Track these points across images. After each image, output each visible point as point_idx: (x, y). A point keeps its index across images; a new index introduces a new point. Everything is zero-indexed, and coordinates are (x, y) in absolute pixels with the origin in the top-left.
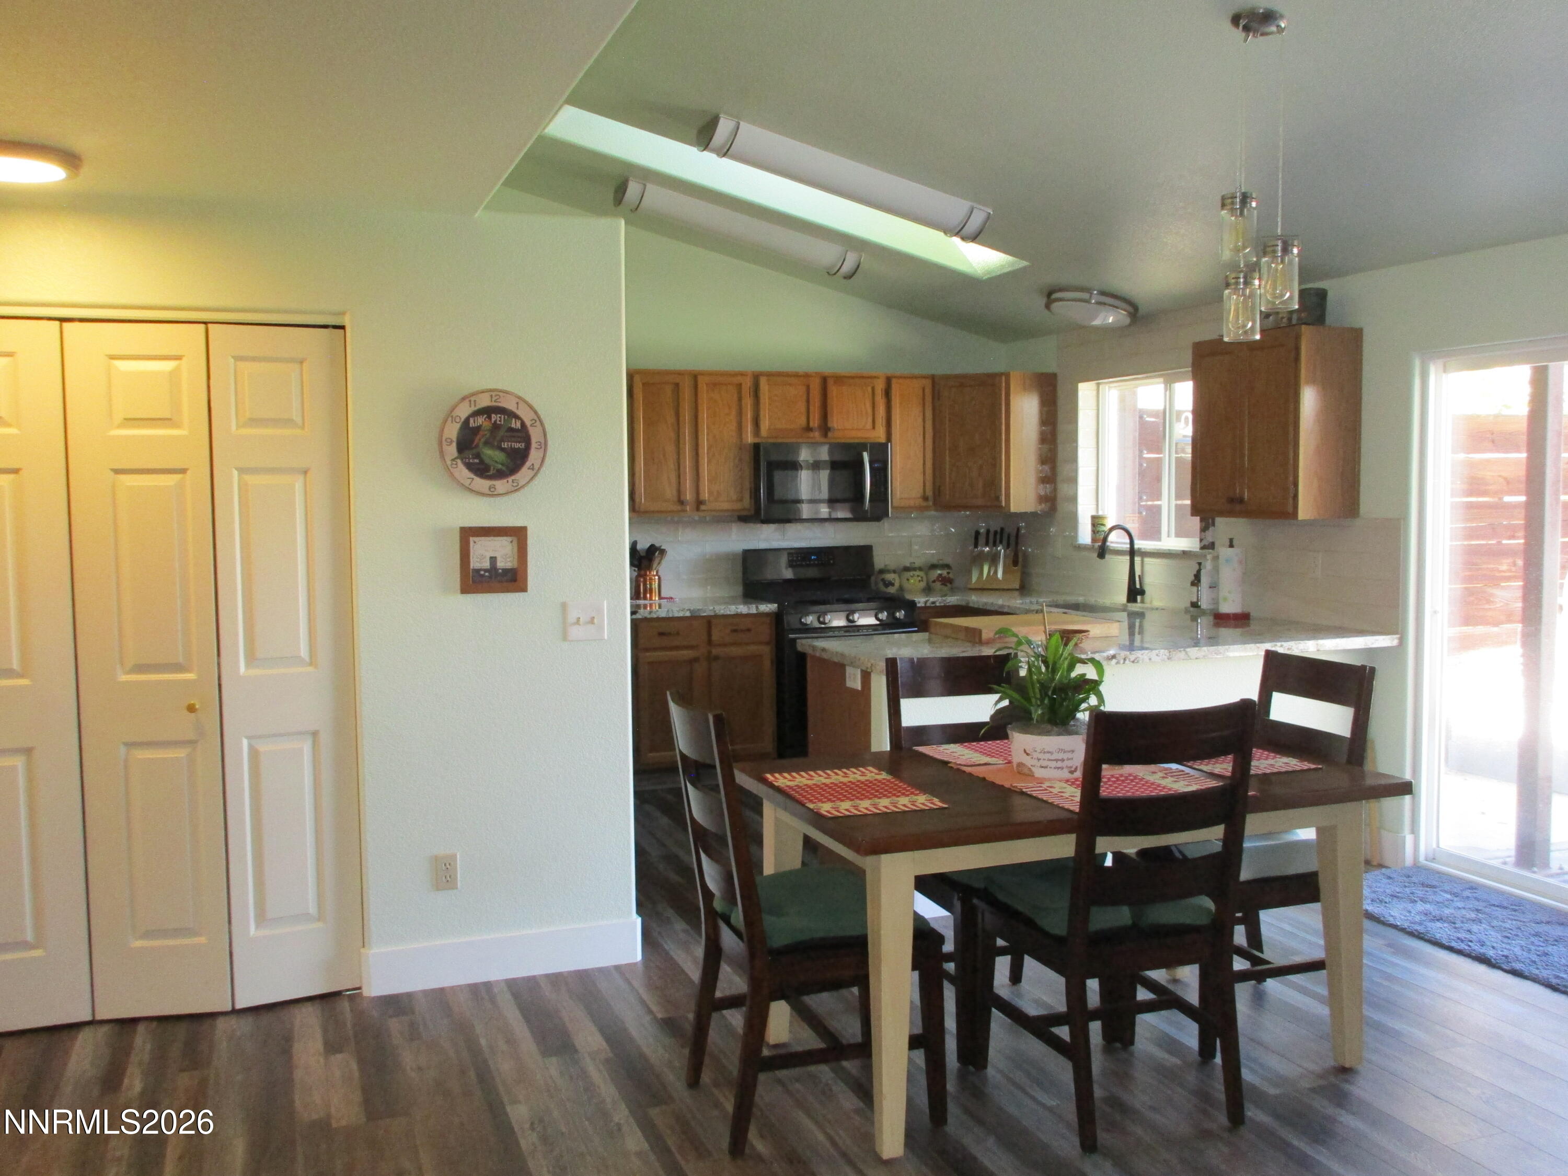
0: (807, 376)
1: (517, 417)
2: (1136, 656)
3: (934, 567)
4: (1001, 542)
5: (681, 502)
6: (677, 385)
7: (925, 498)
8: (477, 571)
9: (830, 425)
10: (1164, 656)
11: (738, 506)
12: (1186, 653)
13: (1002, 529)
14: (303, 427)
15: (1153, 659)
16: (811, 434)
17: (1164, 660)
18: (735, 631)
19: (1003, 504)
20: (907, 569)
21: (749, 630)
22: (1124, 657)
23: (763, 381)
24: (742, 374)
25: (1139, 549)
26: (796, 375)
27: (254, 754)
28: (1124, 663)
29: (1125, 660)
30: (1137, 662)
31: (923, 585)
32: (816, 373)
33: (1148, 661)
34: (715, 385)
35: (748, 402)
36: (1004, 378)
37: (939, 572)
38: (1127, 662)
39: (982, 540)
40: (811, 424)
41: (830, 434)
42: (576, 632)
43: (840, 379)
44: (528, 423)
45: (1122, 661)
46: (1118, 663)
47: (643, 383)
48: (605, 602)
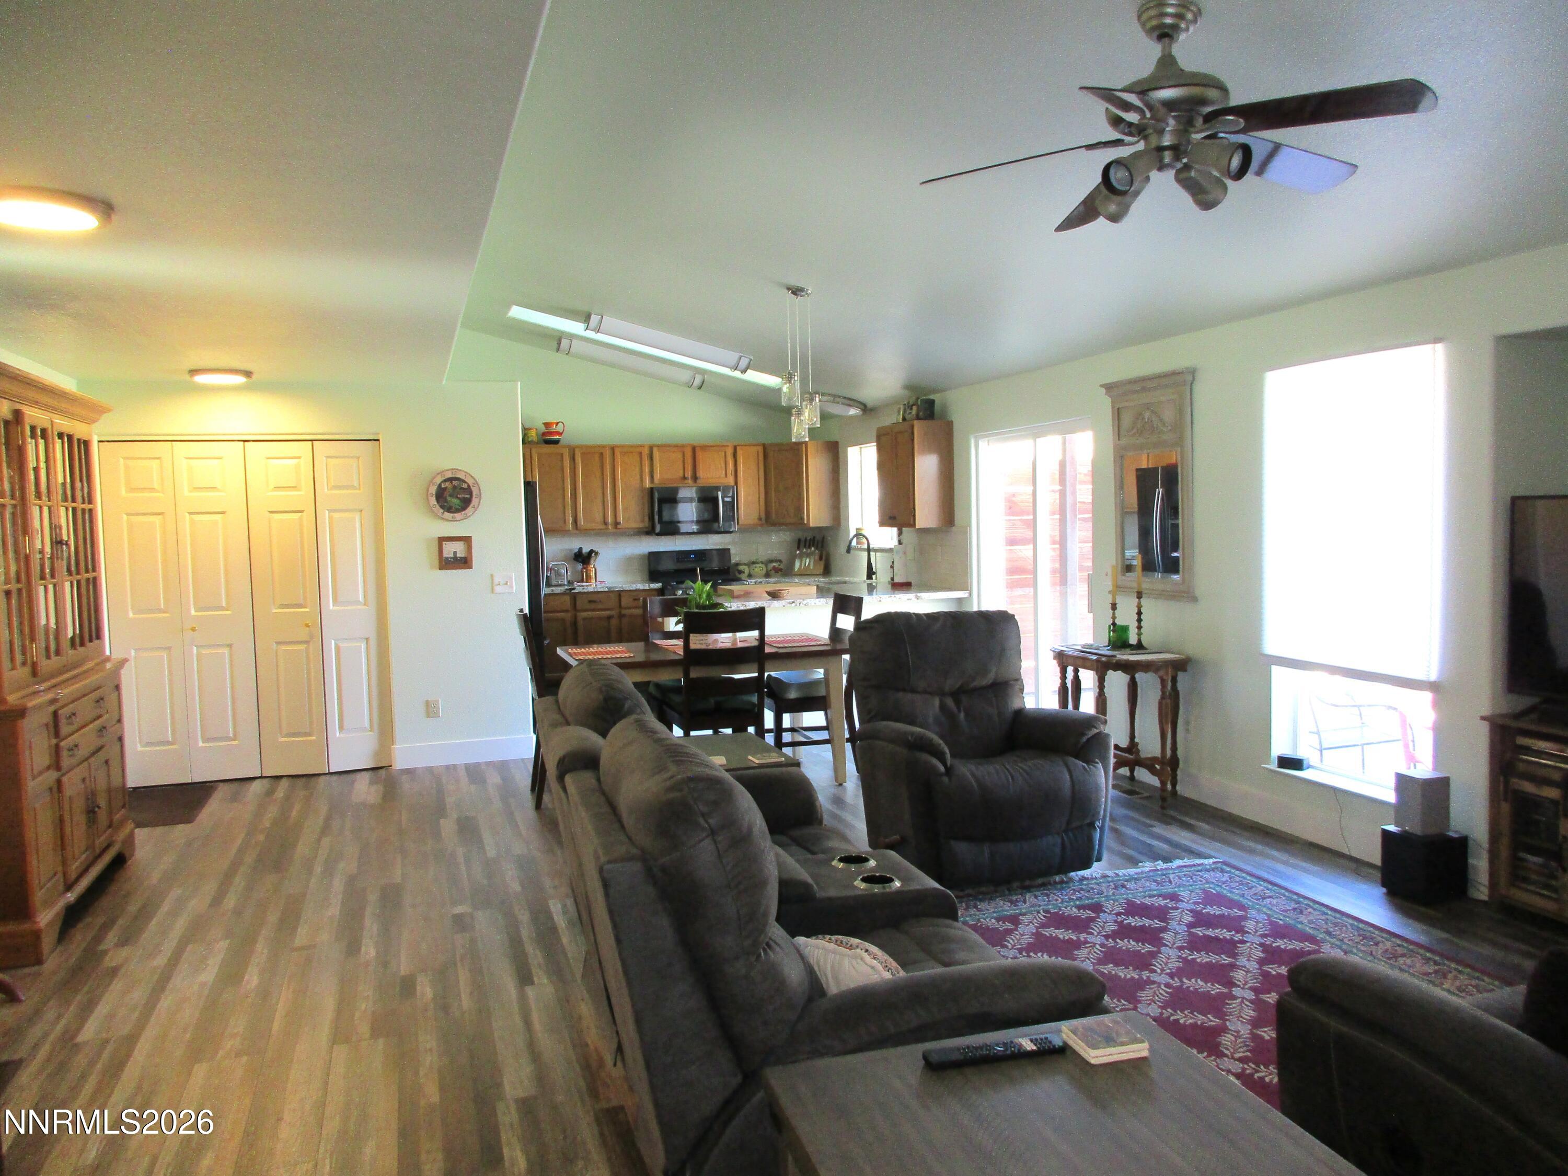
0: (683, 446)
1: (465, 482)
3: (771, 561)
4: (813, 546)
5: (606, 523)
6: (602, 454)
7: (760, 519)
8: (447, 558)
9: (698, 475)
11: (641, 525)
13: (814, 537)
14: (360, 489)
16: (686, 482)
18: (635, 599)
19: (806, 521)
20: (754, 563)
23: (655, 450)
24: (642, 446)
25: (873, 548)
26: (676, 446)
27: (338, 649)
31: (764, 572)
32: (689, 444)
34: (625, 453)
36: (804, 445)
37: (774, 564)
39: (802, 544)
40: (686, 476)
41: (698, 481)
42: (498, 589)
43: (704, 448)
44: (471, 485)
47: (581, 453)
48: (513, 574)
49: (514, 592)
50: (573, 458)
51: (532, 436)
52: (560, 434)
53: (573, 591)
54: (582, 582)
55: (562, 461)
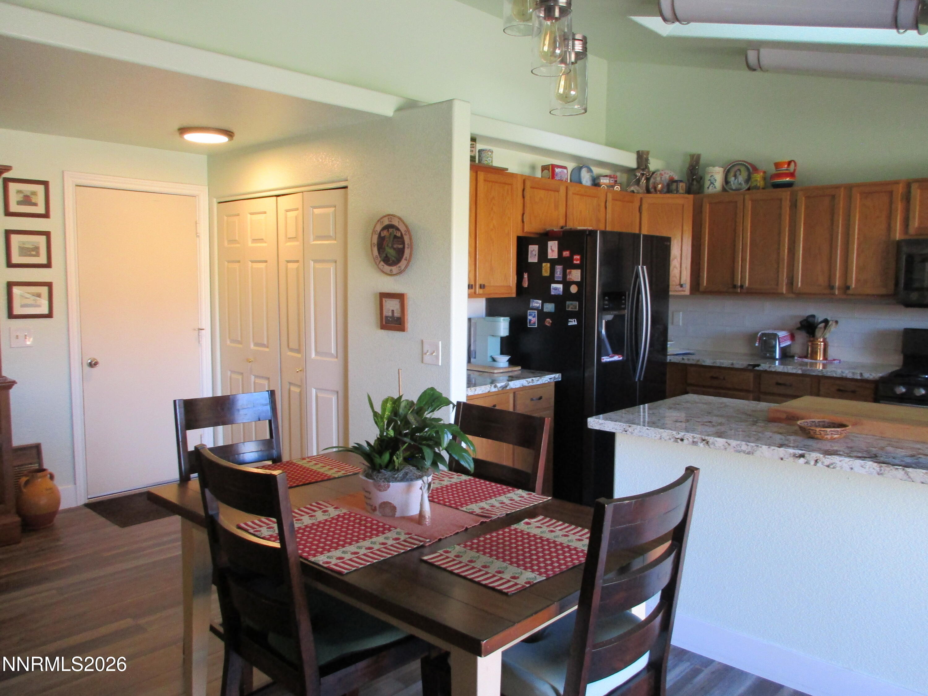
1: (398, 229)
2: (832, 462)
6: (834, 196)
8: (386, 317)
10: (871, 469)
11: (882, 292)
14: (335, 240)
15: (855, 469)
17: (871, 474)
18: (839, 390)
21: (853, 392)
22: (816, 459)
23: (915, 186)
24: (897, 182)
27: (317, 397)
28: (815, 465)
29: (816, 461)
30: (834, 468)
33: (849, 470)
34: (868, 193)
35: (899, 207)
38: (819, 464)
42: (427, 358)
44: (403, 233)
45: (812, 463)
46: (807, 463)
47: (805, 197)
48: (440, 342)
49: (440, 364)
50: (794, 205)
52: (792, 175)
54: (806, 357)
55: (780, 208)
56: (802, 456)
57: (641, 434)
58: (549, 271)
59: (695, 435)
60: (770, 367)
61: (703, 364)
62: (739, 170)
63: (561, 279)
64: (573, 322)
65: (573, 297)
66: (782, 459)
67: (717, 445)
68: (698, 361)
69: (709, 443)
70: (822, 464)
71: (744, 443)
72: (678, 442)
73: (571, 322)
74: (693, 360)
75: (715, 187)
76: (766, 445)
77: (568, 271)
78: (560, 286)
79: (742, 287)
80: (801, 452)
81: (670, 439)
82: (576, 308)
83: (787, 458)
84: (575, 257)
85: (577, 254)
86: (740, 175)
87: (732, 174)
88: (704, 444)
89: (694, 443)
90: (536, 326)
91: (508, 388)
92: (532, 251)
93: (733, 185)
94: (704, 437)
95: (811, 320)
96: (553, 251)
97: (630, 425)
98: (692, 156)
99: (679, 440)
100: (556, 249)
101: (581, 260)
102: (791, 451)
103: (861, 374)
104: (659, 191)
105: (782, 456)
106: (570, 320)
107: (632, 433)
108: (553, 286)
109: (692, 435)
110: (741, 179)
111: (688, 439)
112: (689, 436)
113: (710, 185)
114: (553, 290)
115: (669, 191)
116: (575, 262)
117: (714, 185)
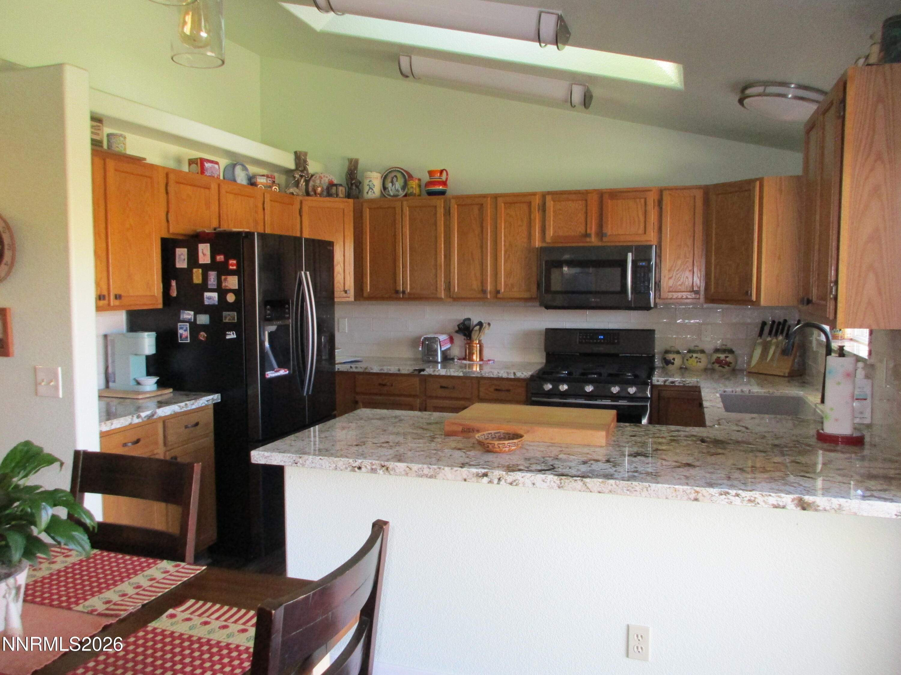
0: (586, 192)
2: (514, 478)
3: (716, 351)
4: (782, 333)
5: (484, 291)
6: (482, 205)
7: (694, 292)
9: (605, 231)
10: (552, 483)
11: (527, 295)
12: (585, 484)
13: (785, 321)
15: (537, 484)
16: (588, 239)
17: (552, 488)
18: (496, 390)
19: (754, 298)
20: (689, 353)
21: (508, 391)
22: (499, 477)
23: (549, 199)
24: (534, 194)
26: (578, 193)
28: (498, 483)
29: (499, 479)
30: (516, 485)
32: (594, 190)
33: (531, 485)
34: (511, 203)
35: (537, 216)
36: (758, 183)
38: (503, 482)
40: (588, 231)
41: (605, 239)
42: (42, 389)
43: (616, 194)
45: (496, 481)
46: (490, 482)
47: (458, 205)
48: (60, 369)
49: (61, 396)
50: (448, 213)
51: (412, 187)
52: (444, 183)
53: (422, 373)
54: (464, 359)
55: (435, 214)
56: (485, 475)
57: (313, 465)
58: (201, 278)
59: (374, 462)
60: (434, 371)
61: (371, 371)
62: (396, 176)
63: (215, 287)
64: (231, 335)
65: (230, 307)
66: (465, 480)
67: (397, 471)
68: (366, 368)
69: (389, 469)
70: (506, 482)
71: (425, 466)
72: (355, 471)
73: (229, 335)
74: (361, 368)
75: (374, 192)
76: (448, 466)
77: (223, 277)
78: (215, 295)
79: (404, 292)
80: (483, 471)
81: (346, 468)
82: (234, 319)
83: (471, 479)
84: (231, 262)
85: (234, 258)
86: (397, 181)
87: (389, 180)
88: (383, 471)
89: (373, 471)
90: (189, 341)
91: (155, 417)
92: (180, 256)
93: (390, 192)
94: (383, 463)
95: (466, 323)
96: (204, 255)
97: (301, 456)
98: (350, 161)
99: (356, 469)
100: (208, 252)
101: (238, 265)
102: (474, 470)
103: (514, 374)
104: (318, 194)
105: (465, 477)
106: (227, 333)
107: (303, 465)
108: (207, 294)
109: (370, 461)
110: (399, 184)
111: (366, 467)
112: (367, 463)
113: (369, 190)
114: (207, 300)
115: (329, 195)
116: (231, 267)
117: (373, 190)
